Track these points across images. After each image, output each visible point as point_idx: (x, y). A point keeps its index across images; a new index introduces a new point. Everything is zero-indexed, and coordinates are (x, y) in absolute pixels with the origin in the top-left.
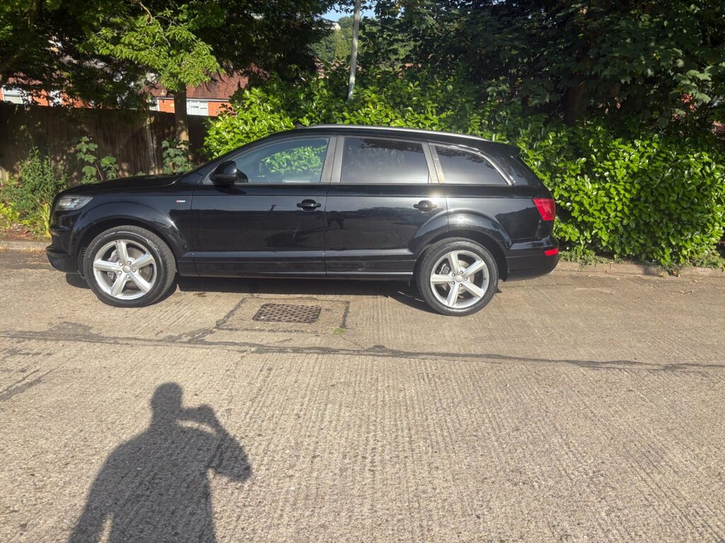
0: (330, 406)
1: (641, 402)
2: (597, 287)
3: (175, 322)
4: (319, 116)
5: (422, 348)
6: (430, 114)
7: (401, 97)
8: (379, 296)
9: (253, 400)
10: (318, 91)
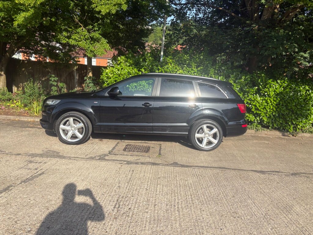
0: (158, 186)
1: (283, 187)
2: (263, 140)
3: (92, 151)
4: (148, 68)
5: (193, 164)
6: (194, 68)
7: (181, 61)
8: (173, 142)
9: (128, 183)
10: (148, 58)
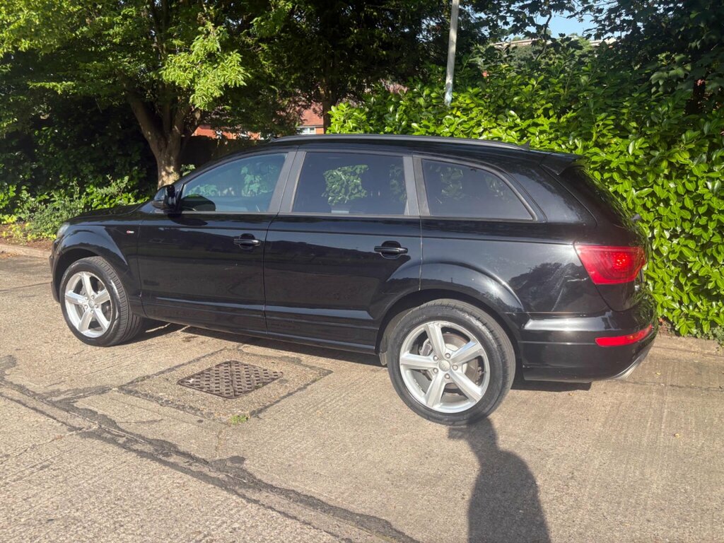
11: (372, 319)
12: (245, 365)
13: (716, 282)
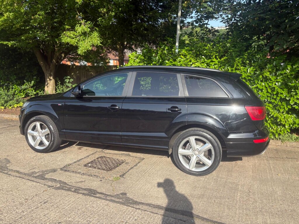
11: (167, 136)
12: (109, 158)
13: (280, 119)
